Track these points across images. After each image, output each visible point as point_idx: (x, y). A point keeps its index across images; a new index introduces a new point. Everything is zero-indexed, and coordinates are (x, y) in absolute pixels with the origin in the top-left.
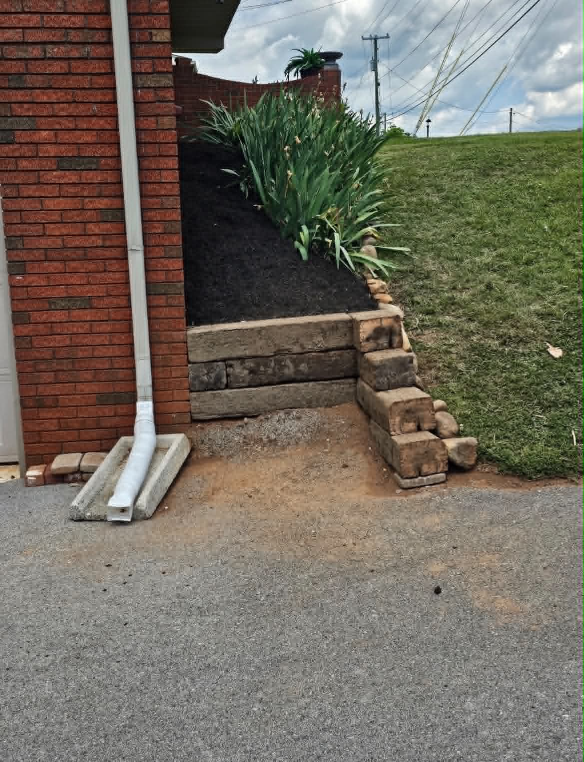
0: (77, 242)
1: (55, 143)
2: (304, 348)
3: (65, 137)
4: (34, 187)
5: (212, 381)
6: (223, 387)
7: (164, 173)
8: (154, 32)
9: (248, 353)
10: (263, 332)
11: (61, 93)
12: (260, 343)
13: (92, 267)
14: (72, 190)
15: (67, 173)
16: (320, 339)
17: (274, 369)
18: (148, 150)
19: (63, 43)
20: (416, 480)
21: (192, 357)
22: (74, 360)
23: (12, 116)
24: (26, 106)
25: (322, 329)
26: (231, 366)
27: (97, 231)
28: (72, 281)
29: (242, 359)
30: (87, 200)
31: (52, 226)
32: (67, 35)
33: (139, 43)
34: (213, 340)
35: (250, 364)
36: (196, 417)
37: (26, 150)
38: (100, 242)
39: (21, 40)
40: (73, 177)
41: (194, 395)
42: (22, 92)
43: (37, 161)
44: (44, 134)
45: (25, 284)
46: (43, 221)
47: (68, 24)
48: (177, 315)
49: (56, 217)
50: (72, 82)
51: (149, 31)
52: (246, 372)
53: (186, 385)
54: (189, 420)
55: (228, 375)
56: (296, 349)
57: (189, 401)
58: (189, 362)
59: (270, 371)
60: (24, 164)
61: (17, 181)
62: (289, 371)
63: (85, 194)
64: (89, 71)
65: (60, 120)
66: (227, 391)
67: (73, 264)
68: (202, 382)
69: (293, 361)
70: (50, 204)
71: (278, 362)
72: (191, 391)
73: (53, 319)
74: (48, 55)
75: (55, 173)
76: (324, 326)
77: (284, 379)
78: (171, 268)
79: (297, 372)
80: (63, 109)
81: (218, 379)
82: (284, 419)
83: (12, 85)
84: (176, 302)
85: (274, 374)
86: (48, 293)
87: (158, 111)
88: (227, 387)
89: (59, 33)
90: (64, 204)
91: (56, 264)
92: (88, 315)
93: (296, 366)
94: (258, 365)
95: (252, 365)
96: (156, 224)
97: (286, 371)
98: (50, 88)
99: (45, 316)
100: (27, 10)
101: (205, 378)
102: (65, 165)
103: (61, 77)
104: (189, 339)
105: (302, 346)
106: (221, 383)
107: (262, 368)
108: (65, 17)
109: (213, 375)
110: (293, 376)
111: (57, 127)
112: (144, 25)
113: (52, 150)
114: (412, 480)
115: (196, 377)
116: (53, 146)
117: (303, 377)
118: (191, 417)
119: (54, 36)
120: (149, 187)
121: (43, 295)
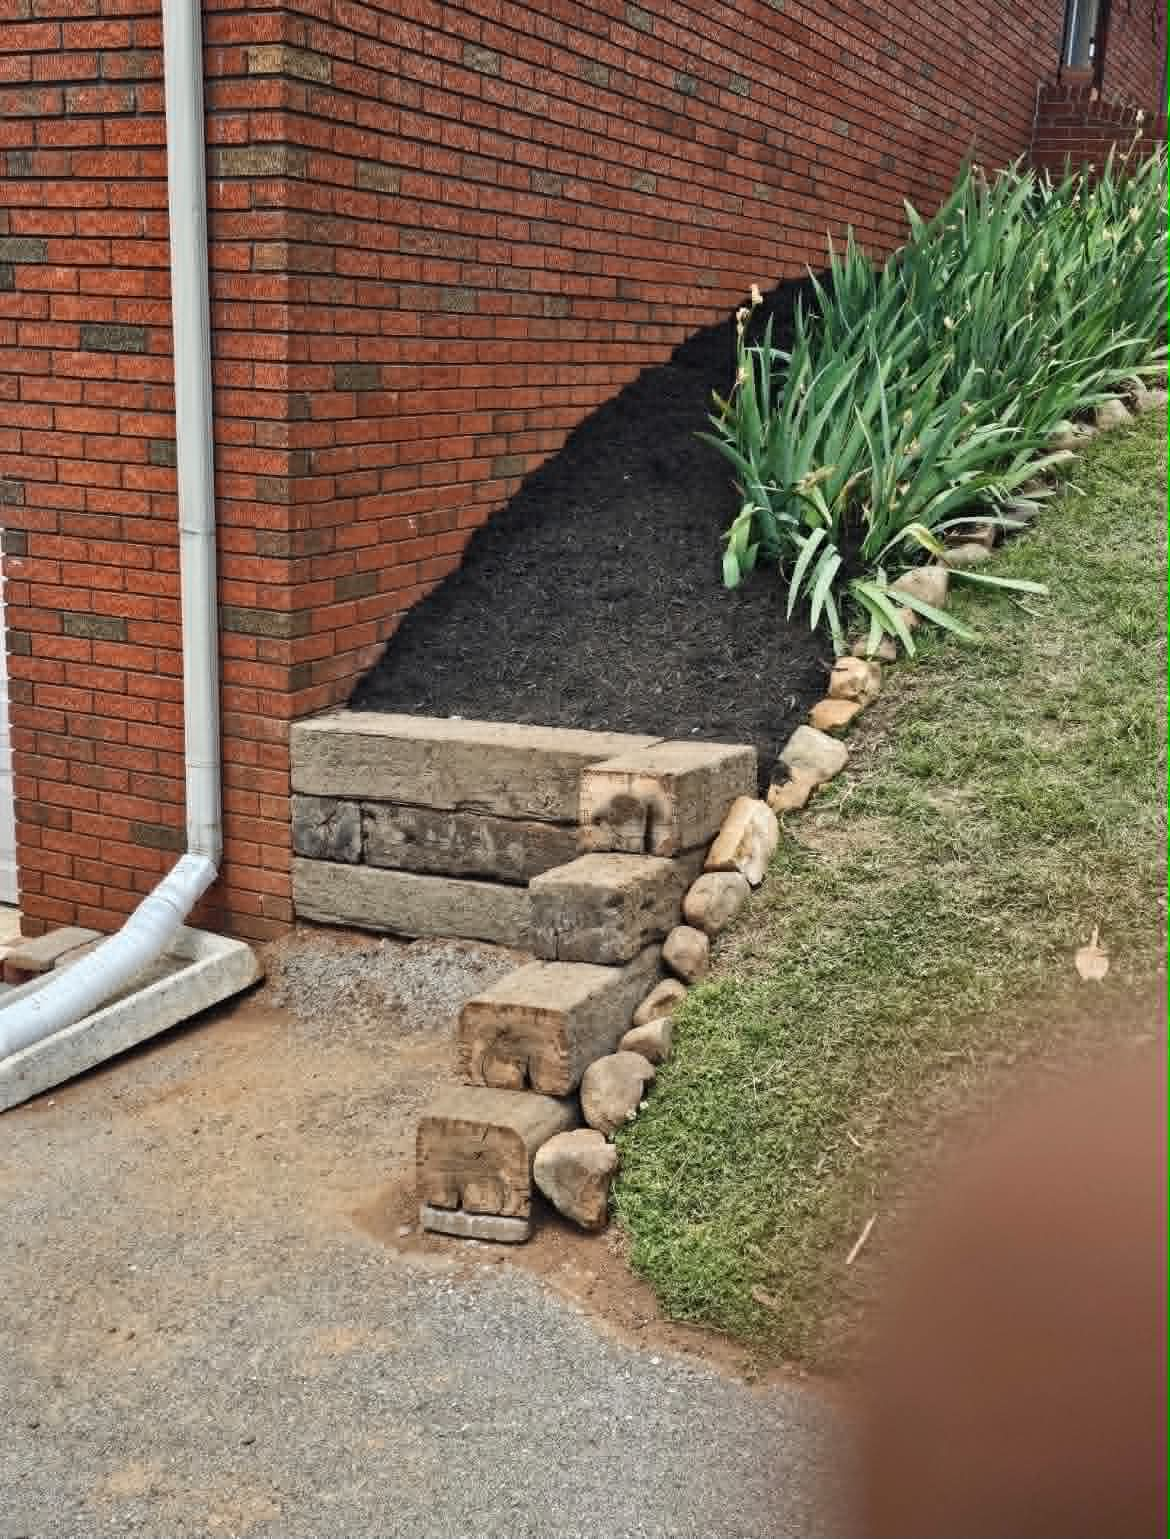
0: (107, 501)
1: (78, 294)
2: (517, 807)
3: (92, 281)
4: (42, 381)
5: (332, 840)
6: (354, 857)
7: (259, 368)
8: (252, 50)
9: (403, 793)
10: (436, 754)
11: (89, 189)
12: (431, 777)
13: (130, 558)
14: (101, 393)
15: (95, 356)
16: (551, 792)
17: (454, 841)
18: (231, 316)
19: (96, 81)
20: (450, 1216)
21: (298, 781)
22: (95, 743)
23: (10, 235)
24: (32, 214)
25: (557, 769)
26: (372, 816)
27: (140, 483)
28: (96, 582)
29: (392, 804)
30: (126, 415)
31: (70, 464)
32: (98, 64)
33: (225, 77)
34: (339, 751)
35: (408, 819)
36: (302, 911)
37: (32, 307)
38: (143, 508)
39: (26, 78)
40: (103, 367)
41: (299, 863)
42: (26, 186)
43: (46, 328)
44: (60, 272)
45: (25, 576)
46: (56, 454)
47: (100, 41)
48: (274, 683)
49: (73, 447)
50: (108, 163)
51: (242, 49)
52: (399, 836)
53: (286, 838)
54: (287, 915)
55: (365, 836)
56: (501, 806)
57: (289, 872)
58: (292, 792)
59: (446, 844)
60: (28, 333)
61: (16, 368)
62: (485, 855)
63: (123, 402)
64: (135, 141)
65: (86, 244)
66: (363, 870)
67: (100, 547)
68: (314, 839)
69: (495, 832)
70: (65, 418)
71: (465, 828)
72: (295, 854)
73: (66, 655)
74: (70, 109)
75: (76, 355)
76: (563, 763)
77: (477, 869)
78: (268, 580)
79: (501, 860)
80: (91, 223)
81: (345, 840)
82: (448, 964)
83: (14, 170)
84: (274, 655)
85: (455, 854)
86: (58, 600)
87: (253, 231)
88: (362, 860)
89: (89, 60)
90: (88, 420)
91: (74, 542)
92: (123, 656)
93: (501, 845)
94: (423, 826)
95: (411, 822)
96: (243, 480)
97: (479, 852)
98: (71, 178)
99: (55, 646)
100: (38, 14)
101: (321, 832)
102: (92, 339)
103: (89, 154)
104: (294, 740)
105: (512, 800)
106: (351, 851)
107: (431, 835)
108: (98, 25)
109: (335, 828)
110: (491, 867)
111: (81, 260)
112: (234, 37)
113: (72, 307)
114: (440, 1213)
115: (303, 827)
116: (74, 298)
117: (512, 874)
118: (294, 910)
119: (79, 66)
120: (233, 396)
121: (53, 603)
